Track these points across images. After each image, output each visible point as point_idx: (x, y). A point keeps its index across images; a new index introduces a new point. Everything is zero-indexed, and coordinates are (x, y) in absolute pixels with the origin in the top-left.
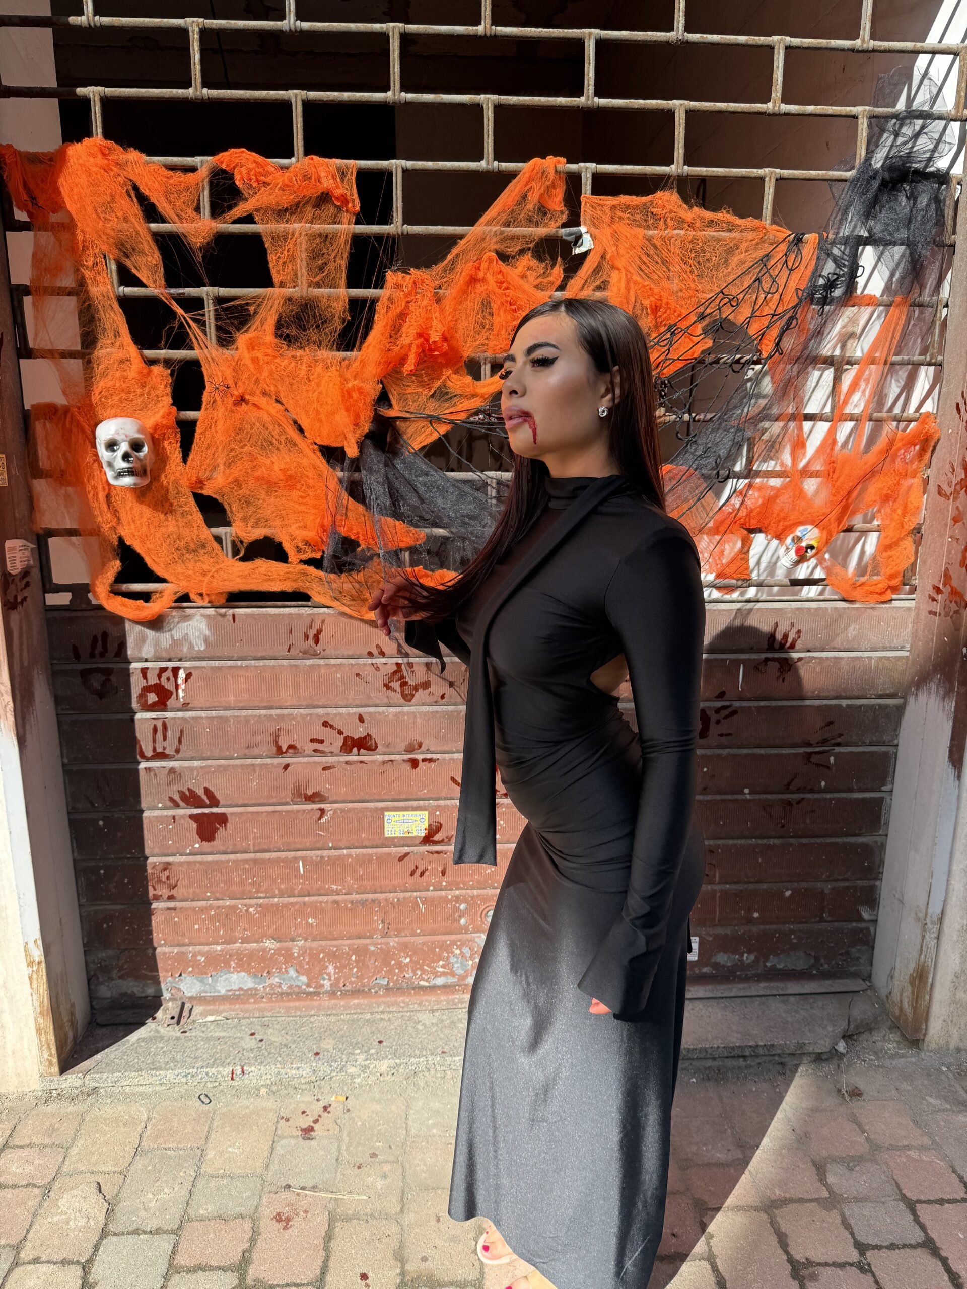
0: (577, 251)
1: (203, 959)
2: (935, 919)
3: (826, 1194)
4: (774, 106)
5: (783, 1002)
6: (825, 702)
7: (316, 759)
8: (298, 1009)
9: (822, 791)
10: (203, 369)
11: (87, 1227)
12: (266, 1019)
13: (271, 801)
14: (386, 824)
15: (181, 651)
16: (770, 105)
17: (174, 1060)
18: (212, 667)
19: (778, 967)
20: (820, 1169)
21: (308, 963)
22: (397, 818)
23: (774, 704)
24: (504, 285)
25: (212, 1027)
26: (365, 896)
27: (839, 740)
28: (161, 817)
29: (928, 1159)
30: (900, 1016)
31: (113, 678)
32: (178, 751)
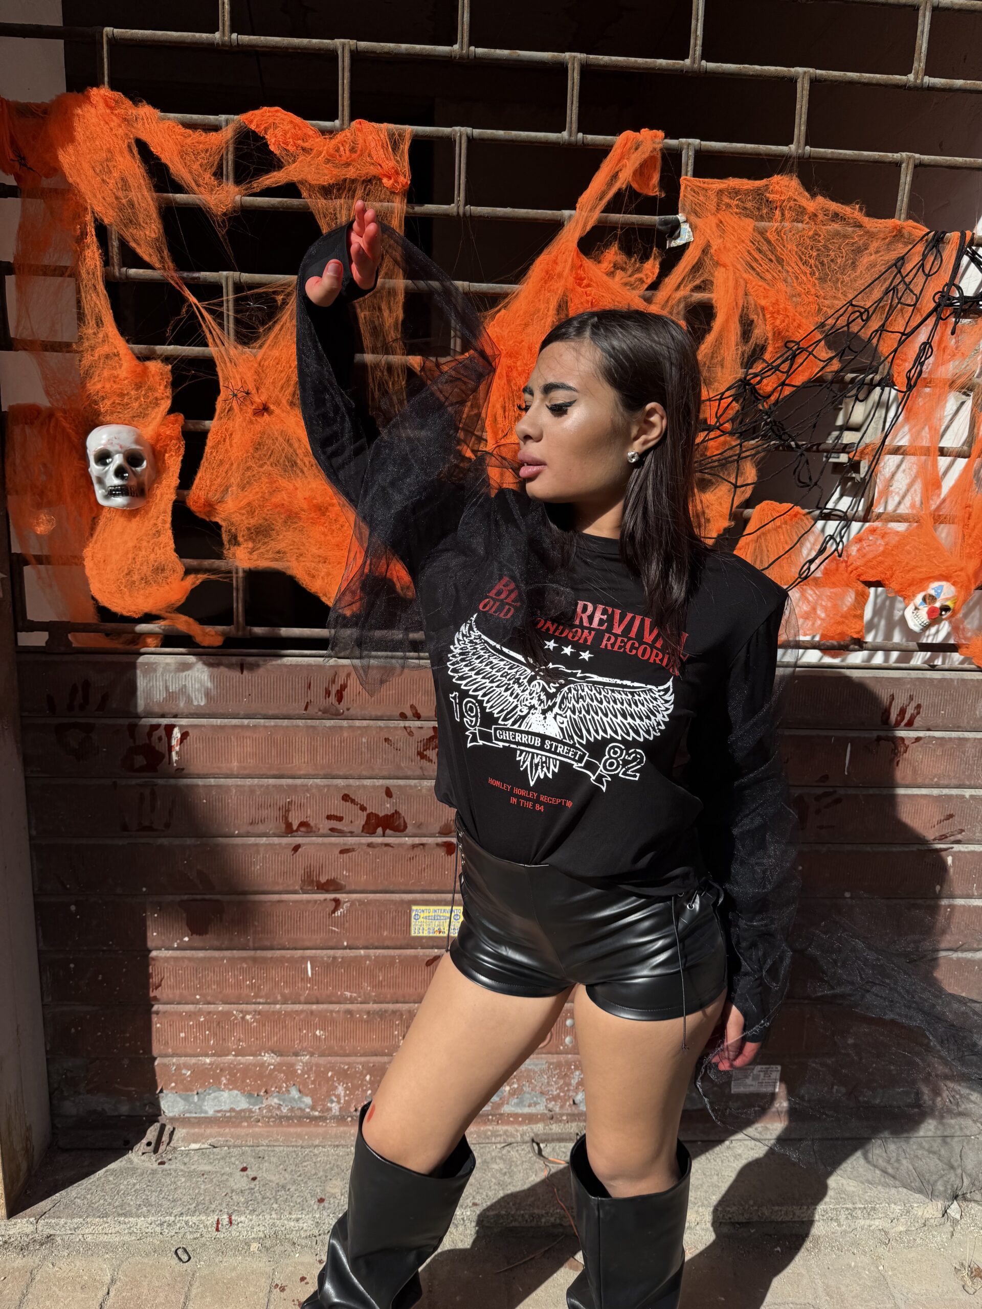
0: (671, 244)
1: (189, 1073)
4: (916, 78)
6: (946, 791)
7: (333, 840)
8: (299, 1136)
9: (935, 896)
10: (219, 369)
12: (261, 1148)
13: (277, 888)
14: (413, 920)
15: (177, 705)
16: (911, 77)
17: (147, 1203)
18: (213, 726)
21: (313, 1082)
22: (426, 914)
23: (885, 791)
24: (585, 282)
25: (196, 1158)
26: (384, 1006)
27: (959, 837)
28: (145, 903)
31: (94, 736)
32: (167, 825)
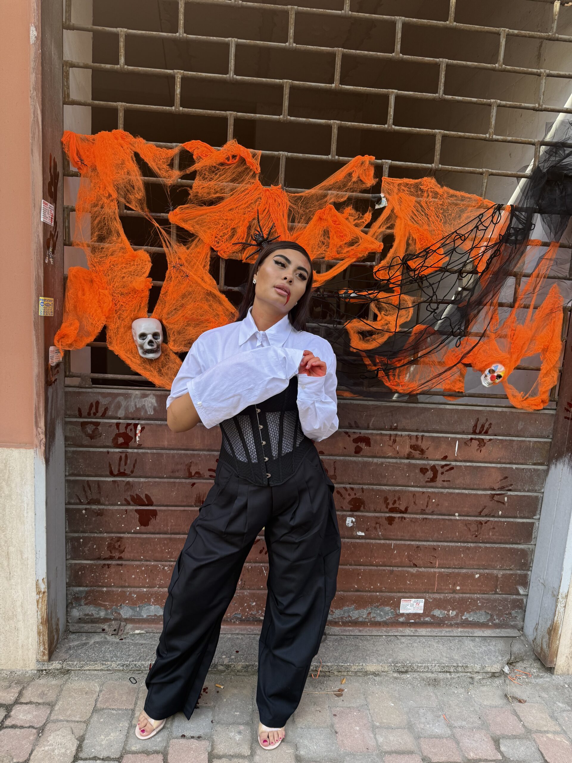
0: (377, 207)
1: (135, 596)
2: (564, 596)
3: (500, 757)
4: (489, 136)
5: (472, 640)
6: (504, 465)
9: (499, 517)
10: (167, 258)
11: (65, 754)
13: (183, 504)
15: (140, 414)
17: (116, 656)
18: (156, 425)
19: (469, 619)
20: (497, 742)
23: (475, 464)
24: (337, 223)
25: (138, 637)
27: (510, 488)
28: (119, 510)
29: (559, 739)
30: (541, 653)
31: (100, 428)
32: (132, 472)
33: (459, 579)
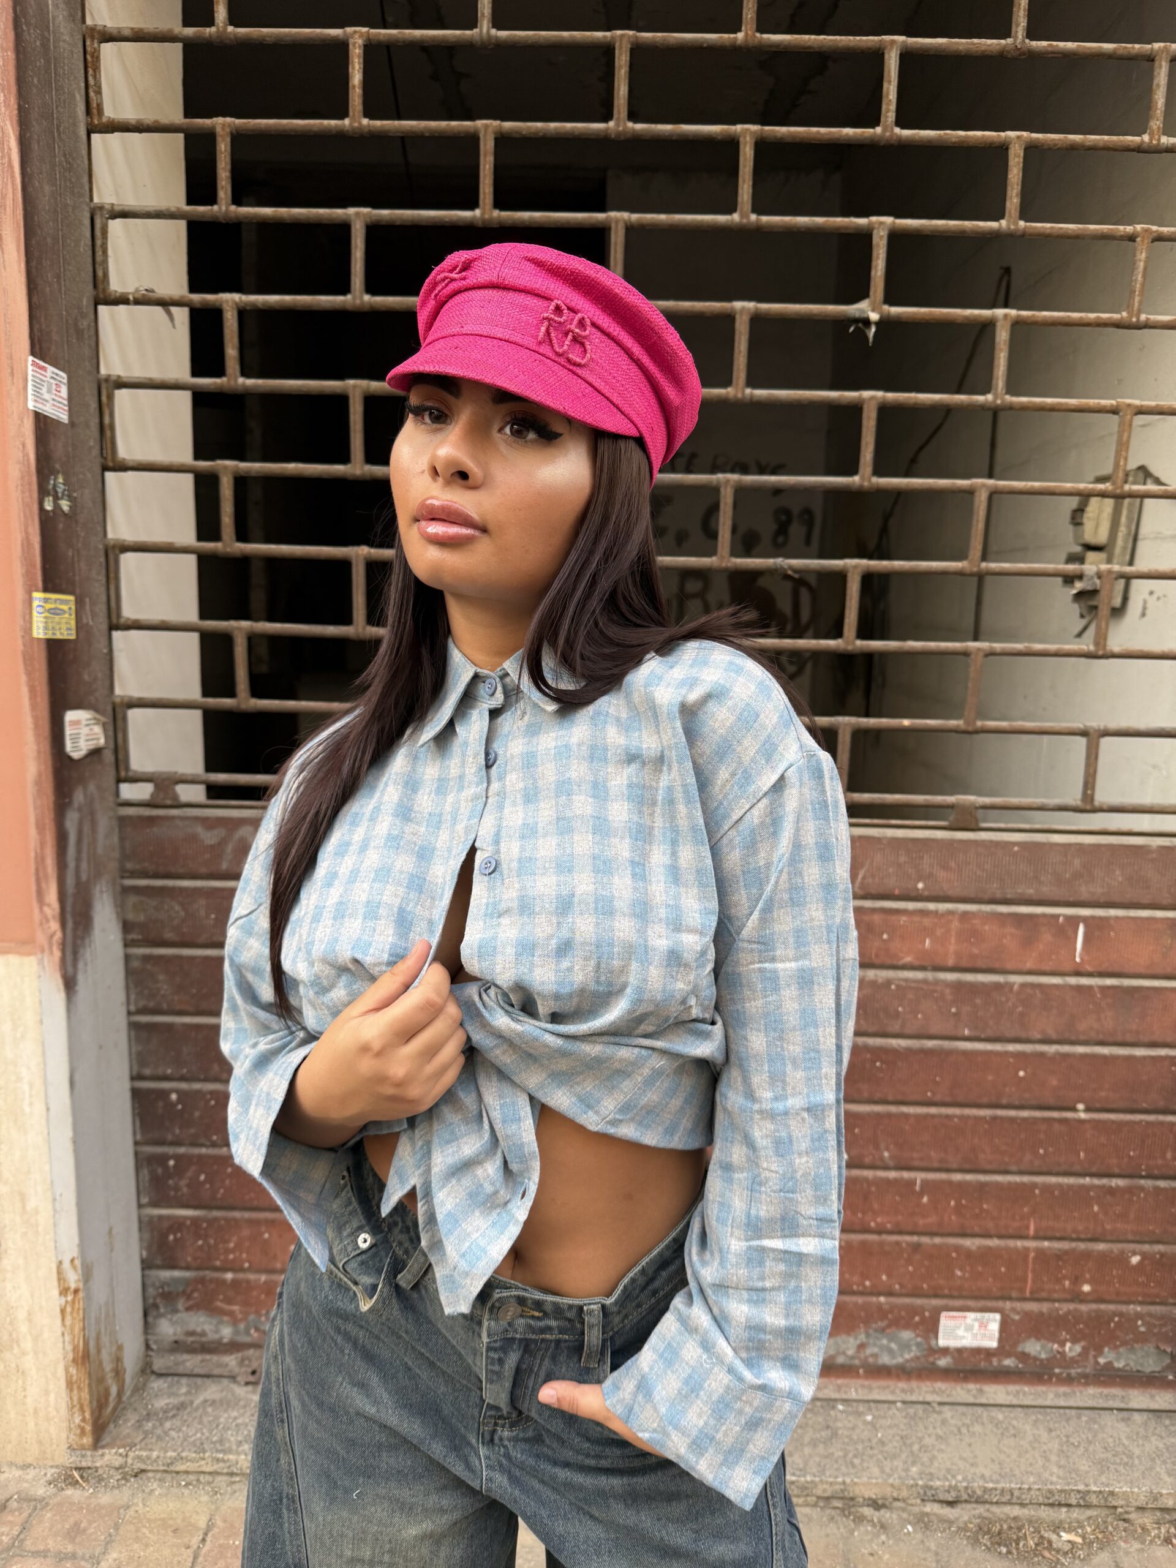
4: (1151, 140)
5: (1123, 1420)
16: (1146, 138)
19: (1116, 1365)
23: (1127, 982)
33: (1090, 1264)
